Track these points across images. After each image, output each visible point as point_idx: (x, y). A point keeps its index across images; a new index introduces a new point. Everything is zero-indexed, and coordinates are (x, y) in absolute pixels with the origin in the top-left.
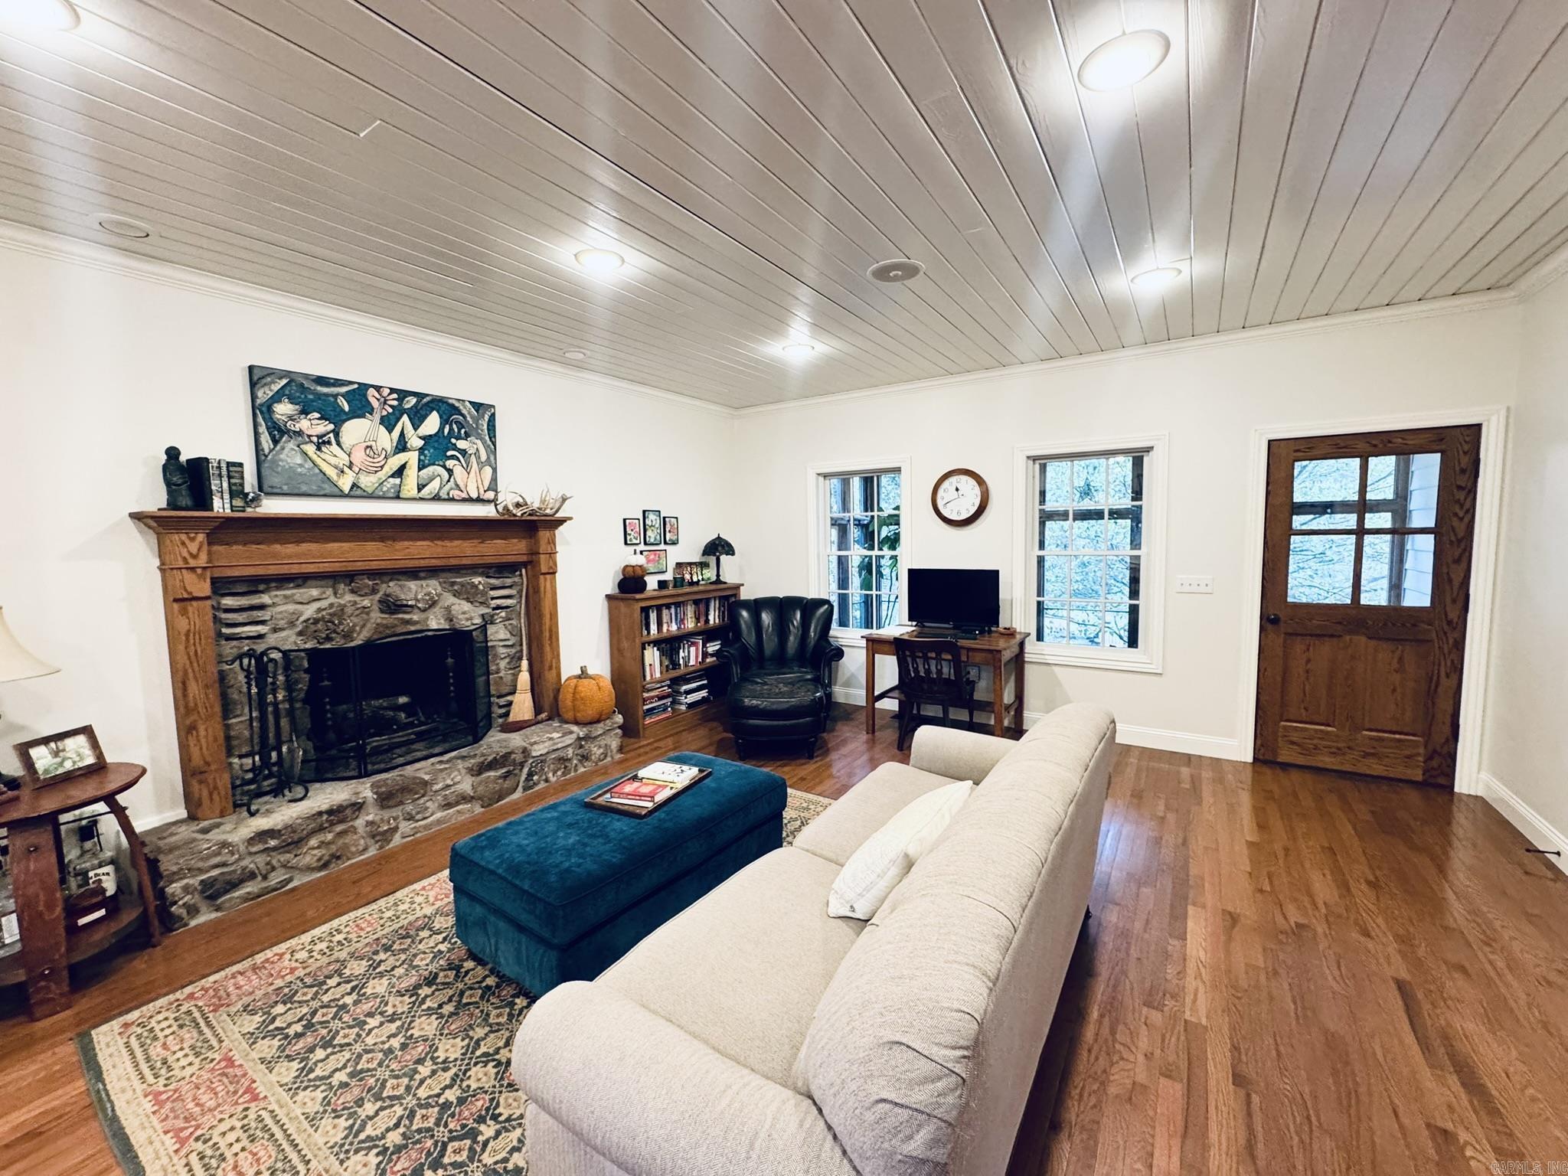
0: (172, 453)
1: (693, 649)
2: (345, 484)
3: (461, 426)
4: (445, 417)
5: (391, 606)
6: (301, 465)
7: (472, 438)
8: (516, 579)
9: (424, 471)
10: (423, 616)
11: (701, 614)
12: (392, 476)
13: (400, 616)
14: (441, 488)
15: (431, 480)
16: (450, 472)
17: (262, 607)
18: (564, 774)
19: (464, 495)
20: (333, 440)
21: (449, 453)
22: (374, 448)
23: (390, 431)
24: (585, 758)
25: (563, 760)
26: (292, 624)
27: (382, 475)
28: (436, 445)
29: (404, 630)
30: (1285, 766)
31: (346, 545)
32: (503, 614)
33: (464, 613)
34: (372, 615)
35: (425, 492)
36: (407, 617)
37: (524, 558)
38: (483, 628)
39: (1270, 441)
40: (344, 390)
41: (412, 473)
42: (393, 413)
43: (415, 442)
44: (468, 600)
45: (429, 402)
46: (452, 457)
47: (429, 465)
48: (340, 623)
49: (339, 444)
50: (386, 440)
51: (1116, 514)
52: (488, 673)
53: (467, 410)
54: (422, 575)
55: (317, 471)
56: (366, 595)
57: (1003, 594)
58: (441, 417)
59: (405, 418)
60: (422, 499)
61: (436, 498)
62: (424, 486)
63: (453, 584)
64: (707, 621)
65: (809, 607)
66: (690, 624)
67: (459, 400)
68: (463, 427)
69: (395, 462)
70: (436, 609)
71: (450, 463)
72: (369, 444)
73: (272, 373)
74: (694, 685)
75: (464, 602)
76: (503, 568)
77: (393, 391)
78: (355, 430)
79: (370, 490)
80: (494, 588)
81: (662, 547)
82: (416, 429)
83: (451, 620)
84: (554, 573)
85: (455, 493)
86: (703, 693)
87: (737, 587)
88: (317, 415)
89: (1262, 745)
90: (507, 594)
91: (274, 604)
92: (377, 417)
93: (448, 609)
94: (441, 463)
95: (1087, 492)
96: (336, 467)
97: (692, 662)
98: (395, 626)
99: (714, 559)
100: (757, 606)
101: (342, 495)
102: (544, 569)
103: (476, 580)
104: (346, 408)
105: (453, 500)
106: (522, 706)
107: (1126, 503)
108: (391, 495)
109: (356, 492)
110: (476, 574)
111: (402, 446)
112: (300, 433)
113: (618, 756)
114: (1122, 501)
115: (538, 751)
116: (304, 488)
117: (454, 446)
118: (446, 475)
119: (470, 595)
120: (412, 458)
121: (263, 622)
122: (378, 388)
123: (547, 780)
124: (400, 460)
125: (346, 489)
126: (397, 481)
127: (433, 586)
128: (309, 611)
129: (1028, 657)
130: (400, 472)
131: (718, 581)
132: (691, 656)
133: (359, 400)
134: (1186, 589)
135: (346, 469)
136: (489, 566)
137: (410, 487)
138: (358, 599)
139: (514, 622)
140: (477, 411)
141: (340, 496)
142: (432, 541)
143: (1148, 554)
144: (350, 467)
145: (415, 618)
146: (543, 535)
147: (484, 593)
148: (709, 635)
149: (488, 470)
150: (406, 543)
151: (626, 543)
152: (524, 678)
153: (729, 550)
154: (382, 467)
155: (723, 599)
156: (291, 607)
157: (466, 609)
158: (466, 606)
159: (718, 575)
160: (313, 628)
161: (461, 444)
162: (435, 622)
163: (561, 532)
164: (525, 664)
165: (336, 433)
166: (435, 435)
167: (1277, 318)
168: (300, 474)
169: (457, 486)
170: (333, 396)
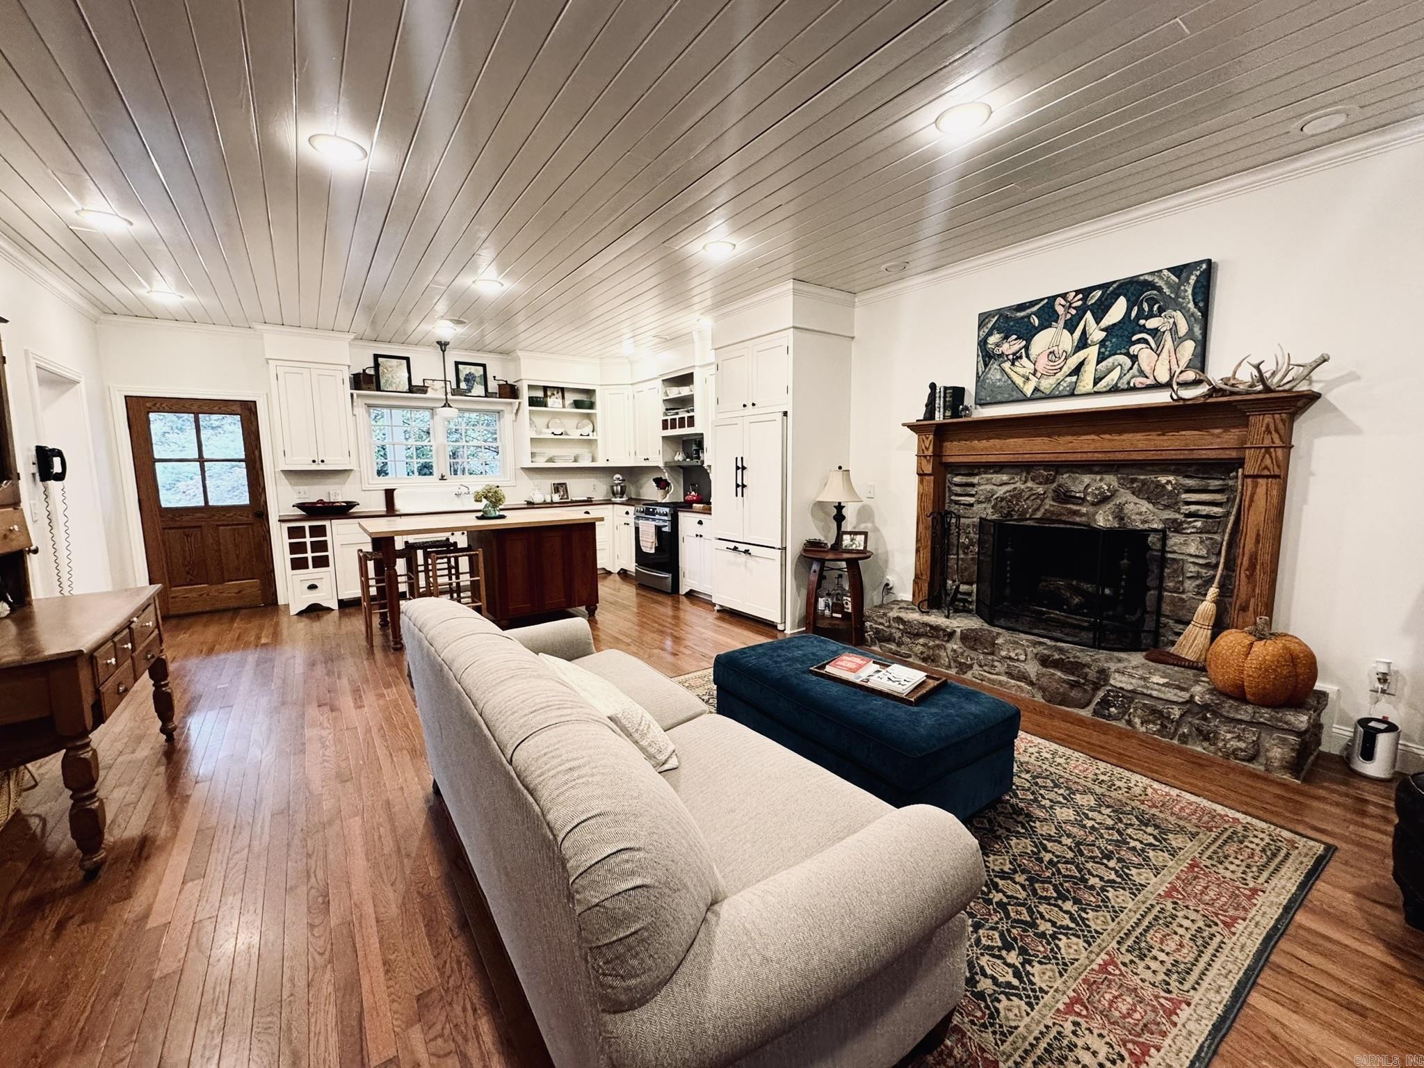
2: (1028, 390)
3: (1152, 302)
4: (1133, 299)
5: (1064, 497)
6: (1000, 380)
7: (1169, 312)
8: (1231, 483)
9: (1104, 364)
10: (1091, 509)
12: (1070, 375)
13: (1069, 506)
14: (1120, 378)
15: (1110, 371)
16: (1134, 358)
17: (973, 485)
19: (1150, 381)
20: (1024, 354)
21: (1134, 338)
22: (1056, 352)
23: (1072, 334)
26: (988, 500)
27: (1060, 376)
28: (1119, 333)
29: (1070, 520)
31: (1020, 441)
32: (1199, 524)
33: (1140, 514)
34: (1047, 501)
35: (1102, 385)
36: (1075, 508)
38: (1163, 534)
40: (1037, 308)
41: (1090, 368)
42: (1077, 314)
43: (1097, 335)
44: (1149, 500)
45: (1115, 289)
46: (1139, 341)
47: (1109, 356)
48: (1017, 504)
49: (1028, 356)
50: (1067, 341)
52: (1161, 588)
53: (1164, 280)
54: (1097, 469)
55: (1010, 382)
56: (1040, 483)
58: (1128, 301)
59: (1089, 315)
60: (1097, 393)
61: (1115, 390)
62: (1101, 379)
63: (1133, 481)
67: (1152, 273)
68: (1157, 302)
69: (1073, 362)
70: (1109, 506)
71: (1134, 349)
72: (1051, 350)
73: (991, 313)
75: (1145, 503)
76: (1210, 466)
77: (1077, 292)
78: (1042, 341)
79: (1048, 392)
80: (1190, 491)
82: (1098, 323)
83: (1122, 519)
85: (1139, 381)
88: (1015, 337)
90: (1209, 500)
91: (979, 484)
92: (1061, 323)
93: (1120, 507)
94: (1123, 351)
96: (1023, 376)
98: (1061, 514)
101: (1026, 399)
103: (1163, 480)
104: (1037, 323)
105: (1135, 389)
106: (1192, 641)
108: (1066, 393)
109: (1038, 395)
110: (1165, 472)
111: (1083, 343)
112: (1002, 355)
115: (1118, 681)
116: (999, 398)
117: (1143, 329)
118: (1128, 362)
119: (1153, 494)
120: (1092, 352)
121: (972, 496)
122: (1064, 296)
124: (1079, 357)
125: (1029, 394)
126: (1074, 379)
127: (1109, 481)
128: (1001, 491)
130: (1077, 371)
133: (1047, 312)
135: (1031, 377)
136: (1187, 464)
137: (1086, 382)
138: (1035, 486)
139: (1217, 537)
140: (1178, 277)
141: (1024, 400)
142: (1098, 435)
144: (1034, 375)
145: (1084, 510)
147: (1173, 495)
149: (1191, 345)
150: (1069, 438)
152: (1206, 609)
154: (1061, 369)
156: (989, 487)
157: (1144, 509)
158: (1145, 506)
160: (999, 505)
161: (1152, 323)
162: (1103, 519)
164: (1213, 591)
165: (1027, 348)
166: (1120, 322)
168: (999, 387)
169: (1142, 373)
170: (1029, 316)
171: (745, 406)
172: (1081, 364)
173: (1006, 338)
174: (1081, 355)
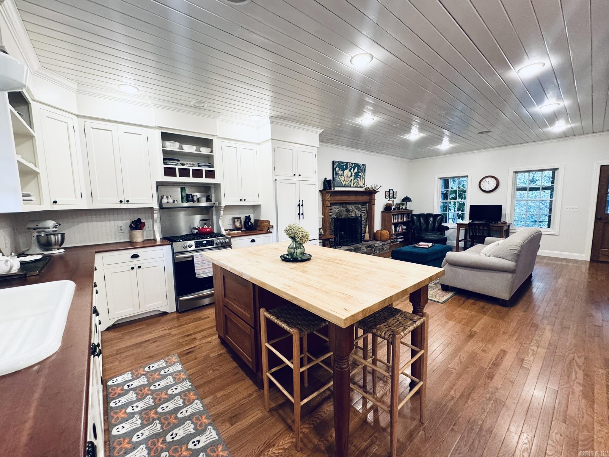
0: (326, 179)
1: (400, 227)
2: (344, 184)
4: (358, 168)
5: (347, 211)
6: (339, 180)
7: (362, 173)
8: (366, 206)
9: (354, 181)
11: (402, 218)
13: (349, 213)
14: (356, 184)
16: (358, 180)
17: (332, 209)
18: (380, 252)
19: (360, 186)
20: (343, 175)
23: (350, 172)
24: (383, 249)
25: (379, 249)
26: (335, 213)
27: (349, 182)
28: (356, 175)
29: (349, 216)
30: (601, 262)
32: (364, 214)
33: (358, 213)
34: (345, 212)
35: (354, 185)
37: (368, 201)
38: (361, 217)
39: (601, 166)
40: (345, 164)
41: (353, 181)
42: (351, 168)
43: (353, 174)
45: (356, 165)
46: (359, 177)
47: (355, 179)
50: (350, 174)
51: (545, 189)
52: (361, 228)
53: (361, 166)
54: (352, 204)
56: (344, 208)
57: (503, 212)
60: (353, 187)
61: (356, 187)
63: (356, 206)
64: (403, 220)
65: (435, 216)
66: (400, 220)
67: (360, 164)
68: (361, 170)
70: (353, 212)
72: (347, 175)
73: (336, 162)
74: (400, 237)
75: (358, 211)
76: (364, 203)
77: (351, 163)
79: (347, 185)
80: (362, 208)
81: (393, 199)
82: (354, 171)
83: (356, 215)
84: (374, 205)
86: (402, 239)
87: (412, 211)
89: (594, 256)
90: (364, 210)
92: (349, 169)
93: (355, 212)
95: (533, 181)
97: (400, 231)
99: (405, 202)
100: (419, 216)
101: (343, 186)
102: (373, 204)
103: (359, 206)
104: (345, 168)
105: (358, 187)
106: (367, 237)
107: (549, 184)
108: (350, 186)
109: (345, 186)
110: (359, 204)
112: (339, 174)
113: (389, 251)
114: (547, 184)
116: (339, 185)
119: (358, 209)
120: (353, 177)
121: (332, 212)
122: (349, 163)
123: (377, 253)
126: (351, 183)
127: (353, 207)
128: (337, 211)
129: (510, 231)
130: (351, 181)
131: (406, 209)
132: (400, 229)
133: (346, 166)
134: (568, 210)
135: (344, 181)
136: (362, 203)
140: (363, 166)
143: (556, 200)
145: (351, 214)
146: (373, 195)
148: (404, 223)
149: (364, 180)
151: (386, 198)
152: (367, 230)
153: (410, 200)
154: (349, 180)
155: (408, 214)
156: (335, 209)
159: (406, 207)
160: (337, 214)
161: (360, 174)
162: (353, 215)
163: (376, 195)
164: (367, 226)
165: (343, 173)
166: (356, 172)
167: (605, 129)
168: (338, 182)
169: (359, 184)
170: (343, 165)
171: (295, 175)
172: (351, 180)
173: (340, 169)
174: (351, 177)
